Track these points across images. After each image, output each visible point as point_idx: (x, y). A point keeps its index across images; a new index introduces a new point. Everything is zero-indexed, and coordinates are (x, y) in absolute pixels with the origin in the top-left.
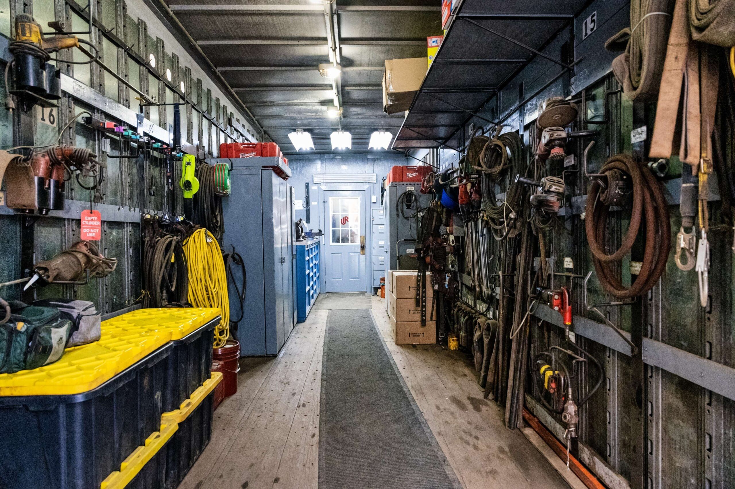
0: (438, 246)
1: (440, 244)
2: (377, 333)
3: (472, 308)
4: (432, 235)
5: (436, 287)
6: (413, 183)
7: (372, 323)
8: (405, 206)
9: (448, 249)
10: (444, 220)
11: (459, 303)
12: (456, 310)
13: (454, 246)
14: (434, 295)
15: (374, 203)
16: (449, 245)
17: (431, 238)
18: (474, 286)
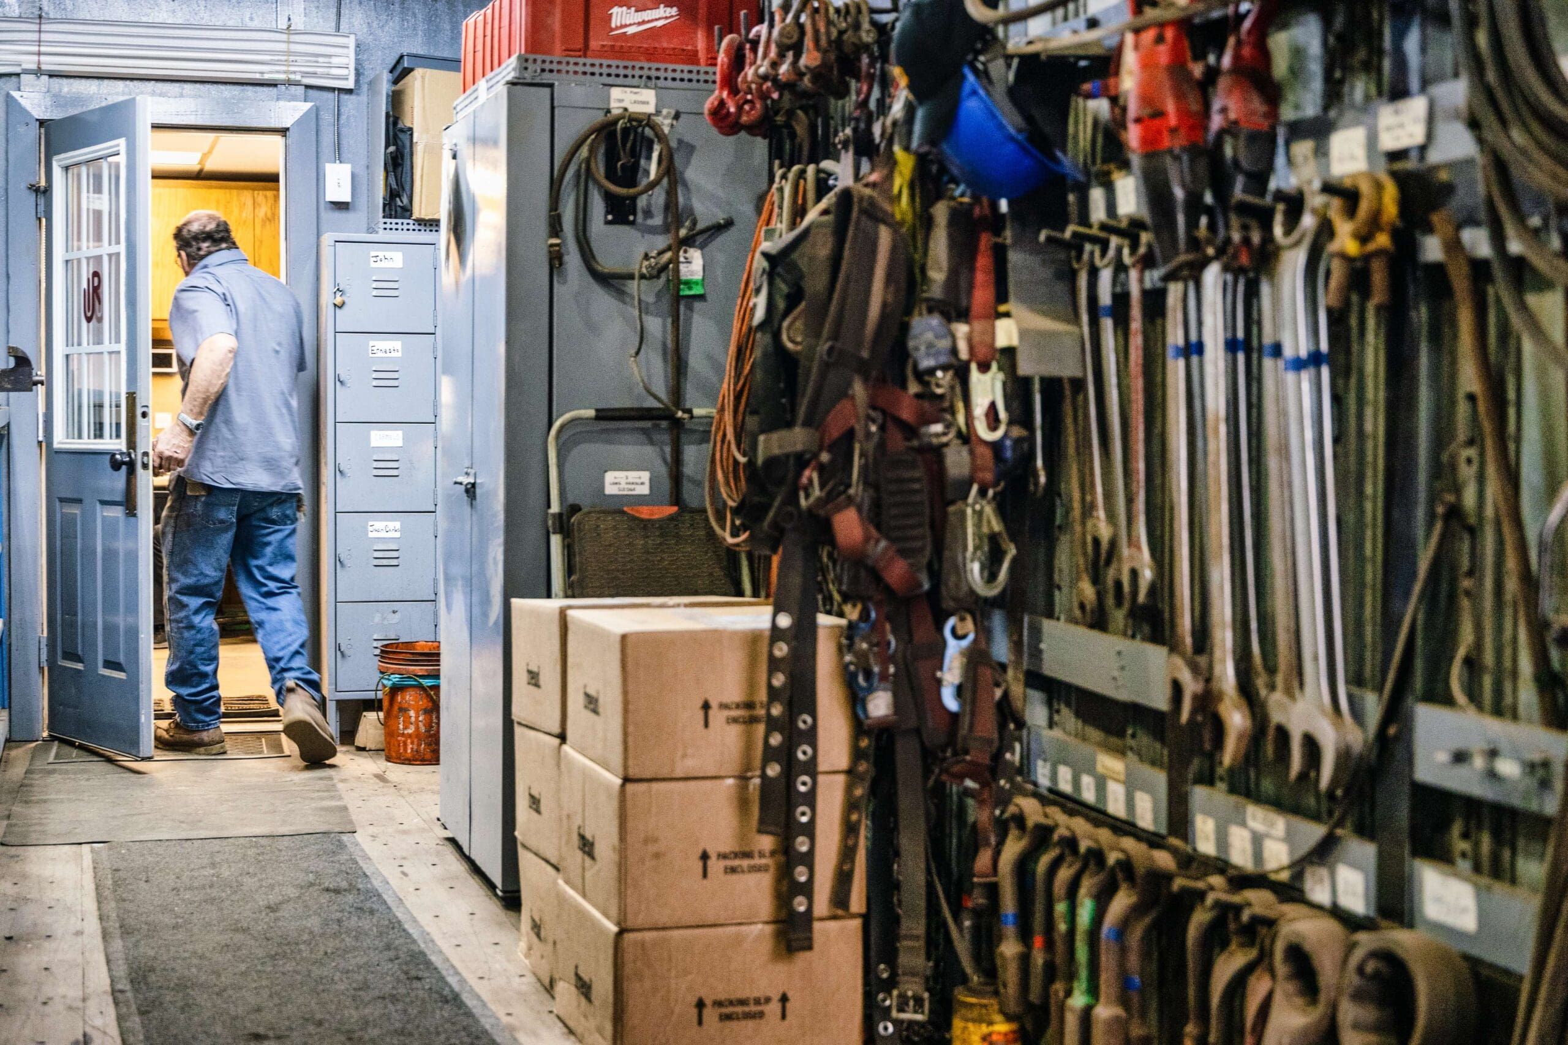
0: (897, 442)
1: (911, 431)
2: (455, 1000)
3: (1154, 841)
4: (863, 369)
5: (880, 705)
6: (650, 67)
7: (395, 925)
8: (598, 206)
9: (957, 462)
10: (938, 275)
11: (1029, 806)
12: (1013, 848)
13: (996, 447)
14: (857, 754)
15: (341, 206)
16: (967, 438)
17: (859, 389)
18: (1207, 701)
